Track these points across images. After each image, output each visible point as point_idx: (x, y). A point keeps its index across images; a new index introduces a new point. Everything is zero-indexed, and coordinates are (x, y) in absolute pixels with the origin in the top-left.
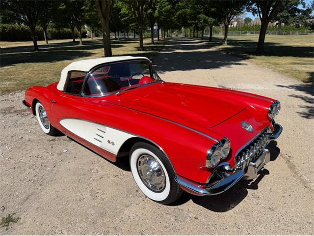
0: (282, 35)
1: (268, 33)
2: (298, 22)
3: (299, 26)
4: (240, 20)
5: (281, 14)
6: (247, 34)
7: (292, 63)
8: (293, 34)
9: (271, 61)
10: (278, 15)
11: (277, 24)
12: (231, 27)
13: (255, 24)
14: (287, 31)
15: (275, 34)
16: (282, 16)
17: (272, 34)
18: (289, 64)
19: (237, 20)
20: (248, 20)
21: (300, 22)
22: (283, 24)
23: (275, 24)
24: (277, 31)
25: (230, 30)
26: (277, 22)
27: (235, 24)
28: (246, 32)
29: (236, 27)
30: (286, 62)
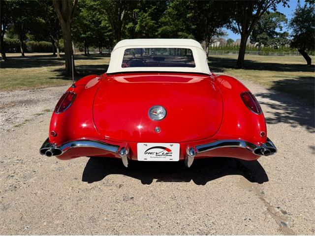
0: (262, 55)
1: (248, 53)
2: (276, 44)
3: (277, 48)
4: (223, 41)
5: (261, 36)
6: (230, 54)
7: (273, 77)
8: (272, 54)
9: (252, 74)
10: (258, 37)
11: (257, 45)
12: (214, 47)
13: (236, 45)
14: (267, 52)
15: (256, 54)
16: (261, 38)
17: (253, 54)
18: (270, 77)
19: (220, 40)
20: (230, 41)
21: (278, 44)
22: (263, 45)
23: (255, 45)
24: (257, 52)
25: (214, 49)
26: (257, 43)
27: (218, 43)
28: (228, 52)
29: (219, 47)
30: (267, 75)
